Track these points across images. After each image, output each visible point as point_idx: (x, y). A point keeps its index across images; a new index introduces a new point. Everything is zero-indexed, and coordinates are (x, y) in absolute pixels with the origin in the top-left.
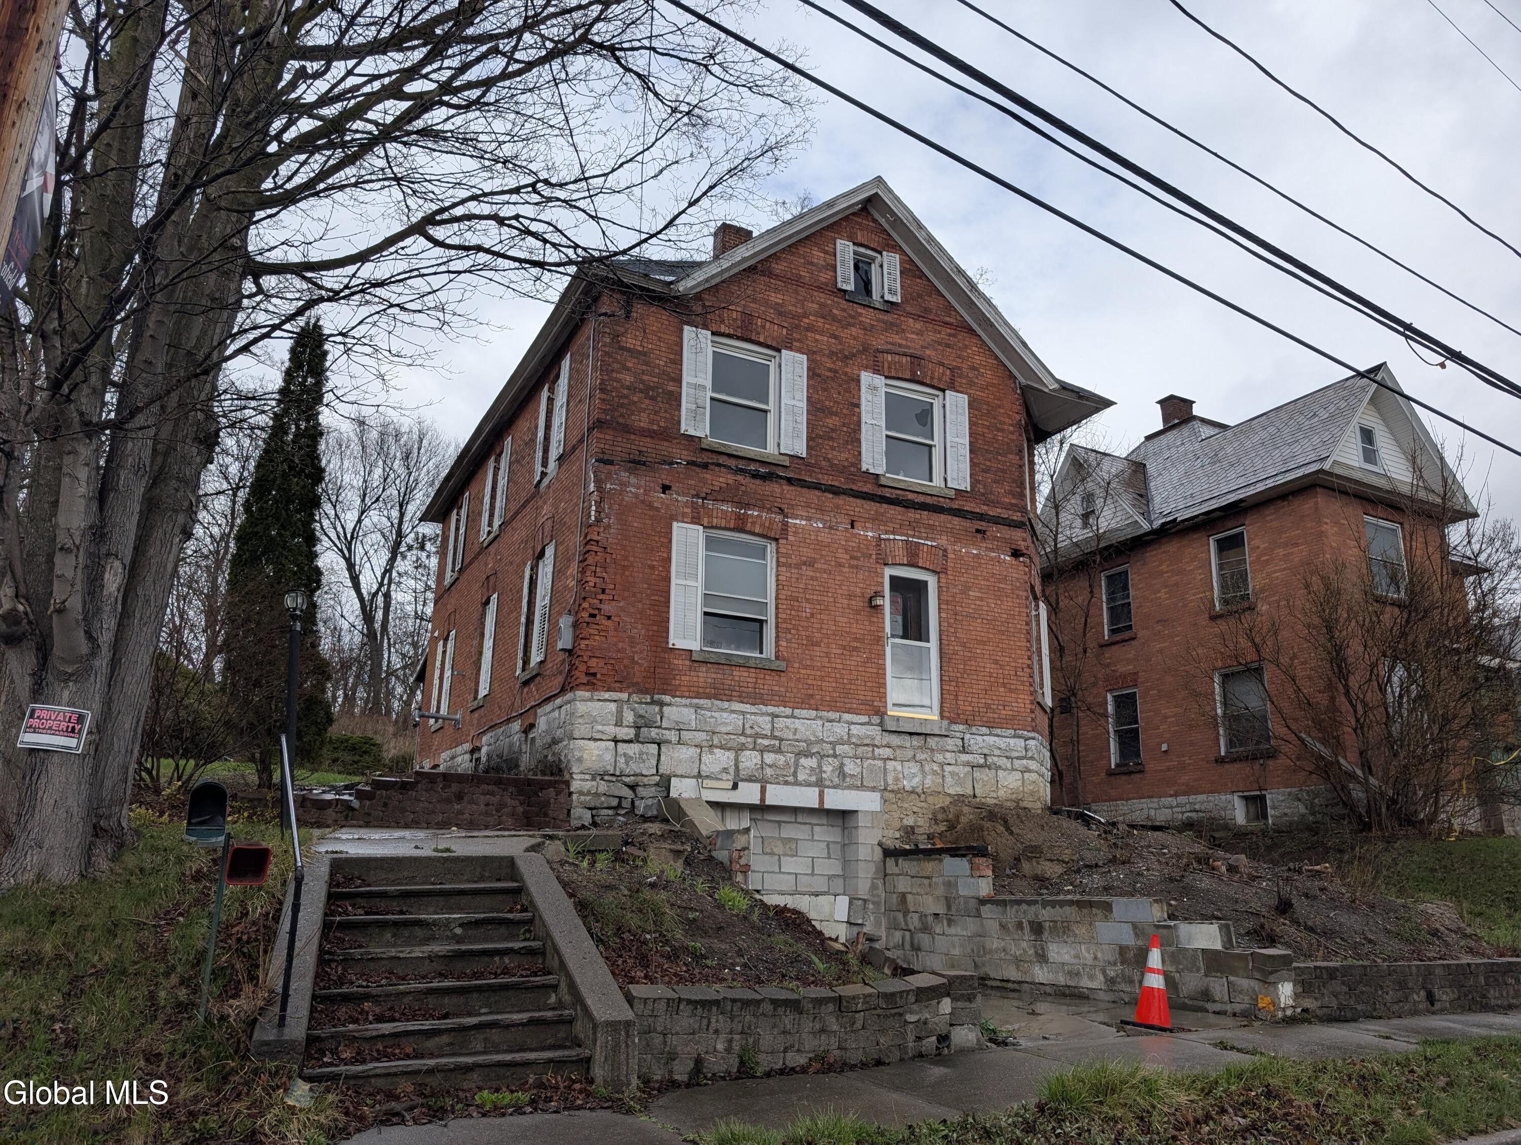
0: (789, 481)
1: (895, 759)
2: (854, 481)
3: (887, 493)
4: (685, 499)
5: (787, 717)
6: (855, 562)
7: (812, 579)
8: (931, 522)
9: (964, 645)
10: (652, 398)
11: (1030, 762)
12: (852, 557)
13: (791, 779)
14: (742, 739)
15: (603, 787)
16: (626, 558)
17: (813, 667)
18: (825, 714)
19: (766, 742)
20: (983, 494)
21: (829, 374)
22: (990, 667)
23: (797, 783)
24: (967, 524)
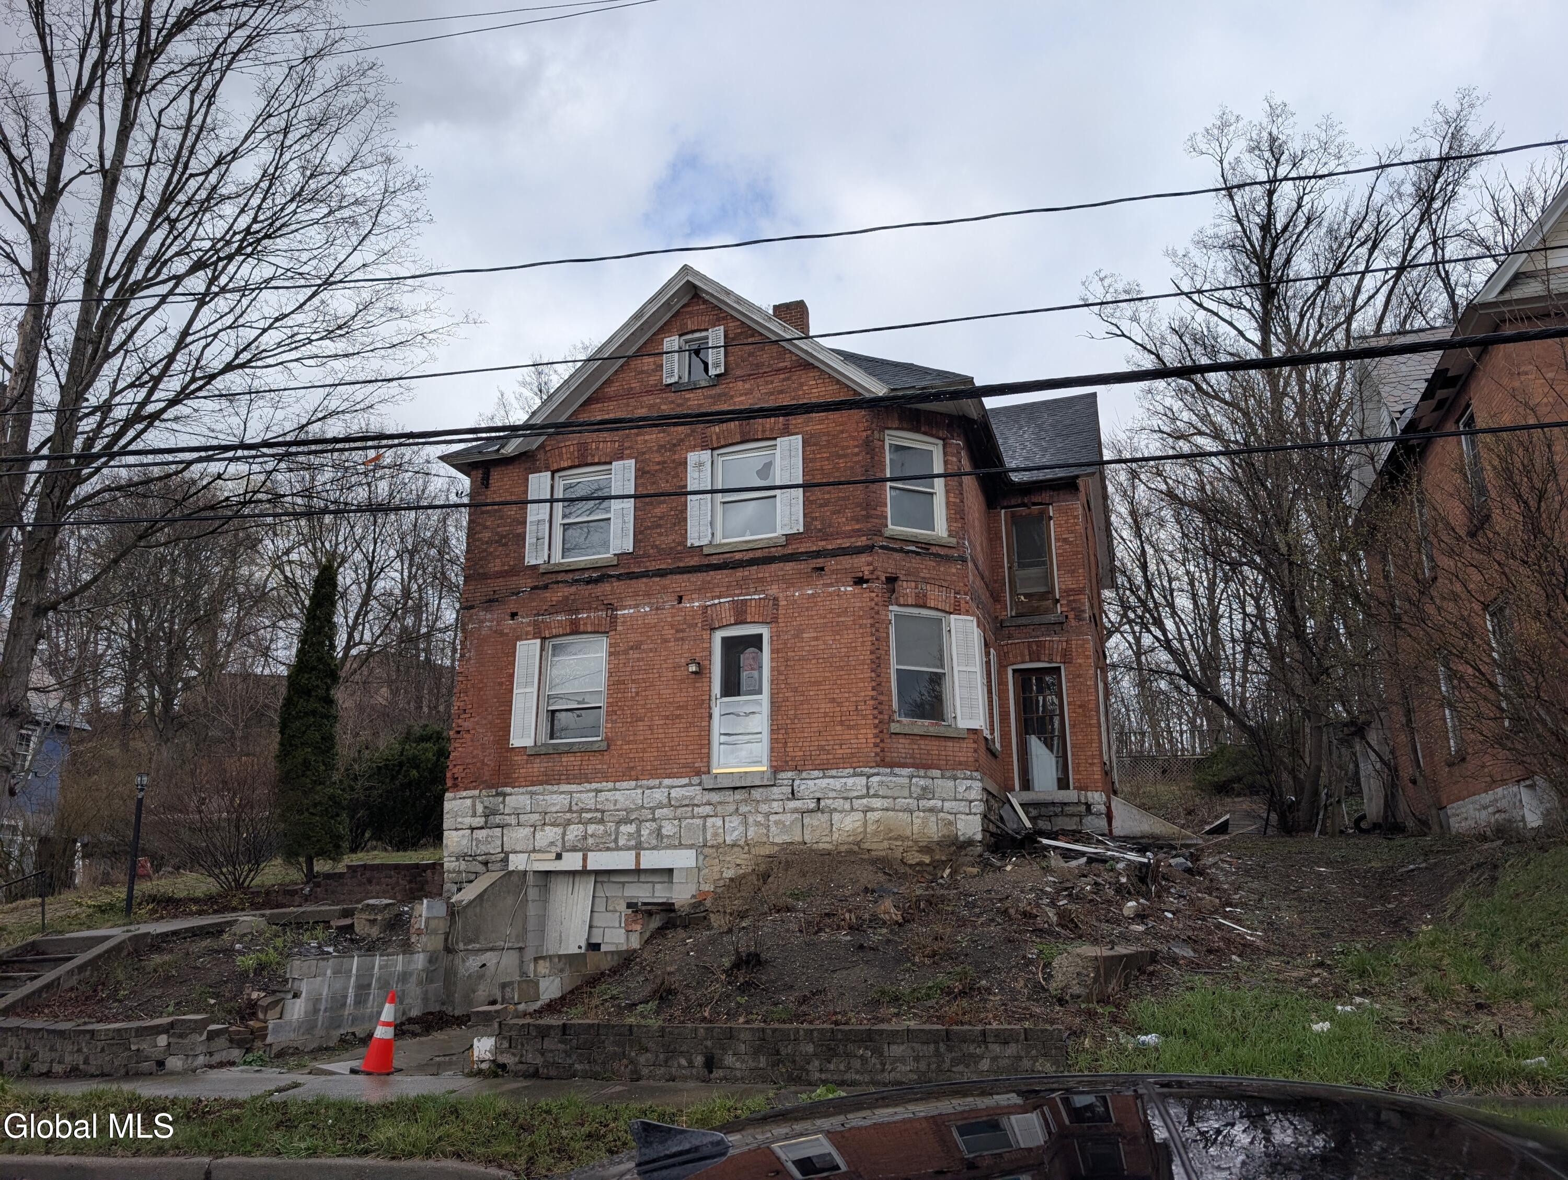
0: (619, 577)
1: (716, 816)
2: (680, 559)
3: (714, 560)
4: (527, 620)
5: (609, 791)
6: (681, 635)
7: (638, 660)
8: (760, 575)
9: (795, 690)
10: (505, 545)
11: (874, 800)
12: (677, 631)
13: (612, 845)
14: (568, 816)
15: (463, 865)
16: (481, 681)
17: (635, 742)
18: (645, 782)
19: (589, 816)
20: (820, 530)
21: (657, 467)
22: (825, 707)
23: (618, 849)
24: (802, 566)
